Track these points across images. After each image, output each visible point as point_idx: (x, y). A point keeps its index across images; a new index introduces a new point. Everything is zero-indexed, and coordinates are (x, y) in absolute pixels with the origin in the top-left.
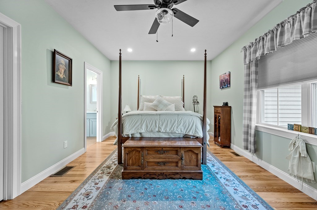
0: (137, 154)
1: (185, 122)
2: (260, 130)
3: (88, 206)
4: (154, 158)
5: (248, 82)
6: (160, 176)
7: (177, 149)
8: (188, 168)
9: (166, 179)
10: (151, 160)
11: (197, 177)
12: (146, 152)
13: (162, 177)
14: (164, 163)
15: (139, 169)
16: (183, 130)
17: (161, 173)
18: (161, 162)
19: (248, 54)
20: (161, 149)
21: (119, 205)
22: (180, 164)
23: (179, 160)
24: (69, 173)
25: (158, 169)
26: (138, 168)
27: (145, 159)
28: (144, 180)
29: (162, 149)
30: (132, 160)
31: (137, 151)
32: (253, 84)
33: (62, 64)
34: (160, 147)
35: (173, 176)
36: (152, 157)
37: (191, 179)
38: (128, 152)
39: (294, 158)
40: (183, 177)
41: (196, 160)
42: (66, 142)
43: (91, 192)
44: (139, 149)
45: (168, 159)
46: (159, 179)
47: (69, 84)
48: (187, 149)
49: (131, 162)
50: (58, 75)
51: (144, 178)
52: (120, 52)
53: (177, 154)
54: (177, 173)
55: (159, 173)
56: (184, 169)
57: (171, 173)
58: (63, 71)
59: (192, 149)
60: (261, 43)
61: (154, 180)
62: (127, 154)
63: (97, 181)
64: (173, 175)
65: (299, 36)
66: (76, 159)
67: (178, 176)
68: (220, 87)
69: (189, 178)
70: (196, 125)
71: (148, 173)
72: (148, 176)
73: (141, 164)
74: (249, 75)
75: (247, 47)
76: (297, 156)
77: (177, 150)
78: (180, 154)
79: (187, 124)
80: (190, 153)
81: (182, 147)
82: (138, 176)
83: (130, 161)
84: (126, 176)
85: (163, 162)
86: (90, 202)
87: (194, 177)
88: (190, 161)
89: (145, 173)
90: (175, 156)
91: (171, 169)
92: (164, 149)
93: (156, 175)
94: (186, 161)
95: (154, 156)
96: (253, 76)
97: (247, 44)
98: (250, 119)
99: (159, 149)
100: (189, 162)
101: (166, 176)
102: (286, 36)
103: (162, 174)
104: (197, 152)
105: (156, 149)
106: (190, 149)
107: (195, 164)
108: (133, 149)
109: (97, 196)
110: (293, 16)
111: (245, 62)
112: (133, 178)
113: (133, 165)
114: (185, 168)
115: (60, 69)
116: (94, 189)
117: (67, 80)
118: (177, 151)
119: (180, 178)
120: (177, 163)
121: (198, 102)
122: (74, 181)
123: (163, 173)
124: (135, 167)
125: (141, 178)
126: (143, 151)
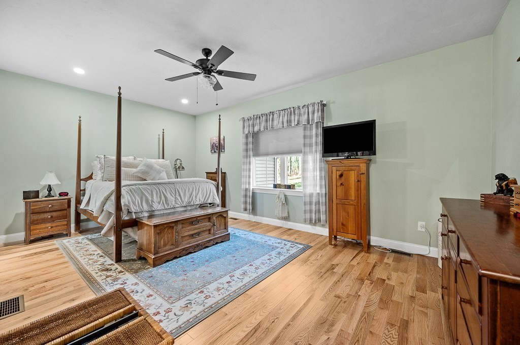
0: (170, 231)
2: (255, 191)
4: (189, 230)
5: (247, 150)
6: (196, 249)
7: (209, 216)
8: (219, 232)
9: (201, 249)
10: (186, 234)
11: (226, 239)
12: (180, 226)
14: (198, 234)
15: (173, 249)
16: (201, 199)
18: (195, 234)
19: (246, 125)
20: (195, 219)
22: (212, 231)
23: (212, 227)
25: (194, 242)
26: (172, 247)
27: (180, 235)
30: (164, 240)
31: (170, 227)
32: (251, 153)
34: (194, 217)
35: (208, 244)
36: (187, 230)
37: (222, 242)
38: (159, 232)
39: (280, 206)
40: (216, 243)
41: (224, 223)
44: (173, 225)
45: (202, 229)
46: (195, 252)
48: (218, 214)
51: (180, 257)
52: (120, 91)
53: (210, 221)
54: (211, 241)
55: (195, 246)
56: (216, 234)
57: (205, 242)
59: (222, 214)
60: (258, 120)
61: (190, 256)
65: (282, 125)
67: (212, 243)
68: (211, 150)
71: (183, 249)
72: (184, 252)
73: (175, 241)
74: (247, 144)
75: (246, 119)
76: (281, 204)
78: (212, 220)
80: (220, 218)
81: (214, 213)
82: (173, 256)
83: (161, 243)
84: (157, 262)
85: (196, 233)
87: (224, 240)
88: (220, 226)
89: (181, 251)
90: (208, 224)
91: (205, 238)
92: (198, 218)
93: (192, 249)
94: (217, 227)
95: (188, 228)
96: (250, 146)
97: (246, 117)
98: (249, 183)
102: (275, 122)
103: (198, 245)
104: (225, 216)
105: (191, 220)
106: (220, 214)
107: (224, 227)
108: (165, 226)
110: (279, 111)
111: (244, 132)
112: (167, 261)
113: (165, 245)
118: (210, 218)
119: (213, 245)
120: (210, 230)
121: (183, 168)
124: (167, 247)
125: (176, 258)
126: (176, 225)
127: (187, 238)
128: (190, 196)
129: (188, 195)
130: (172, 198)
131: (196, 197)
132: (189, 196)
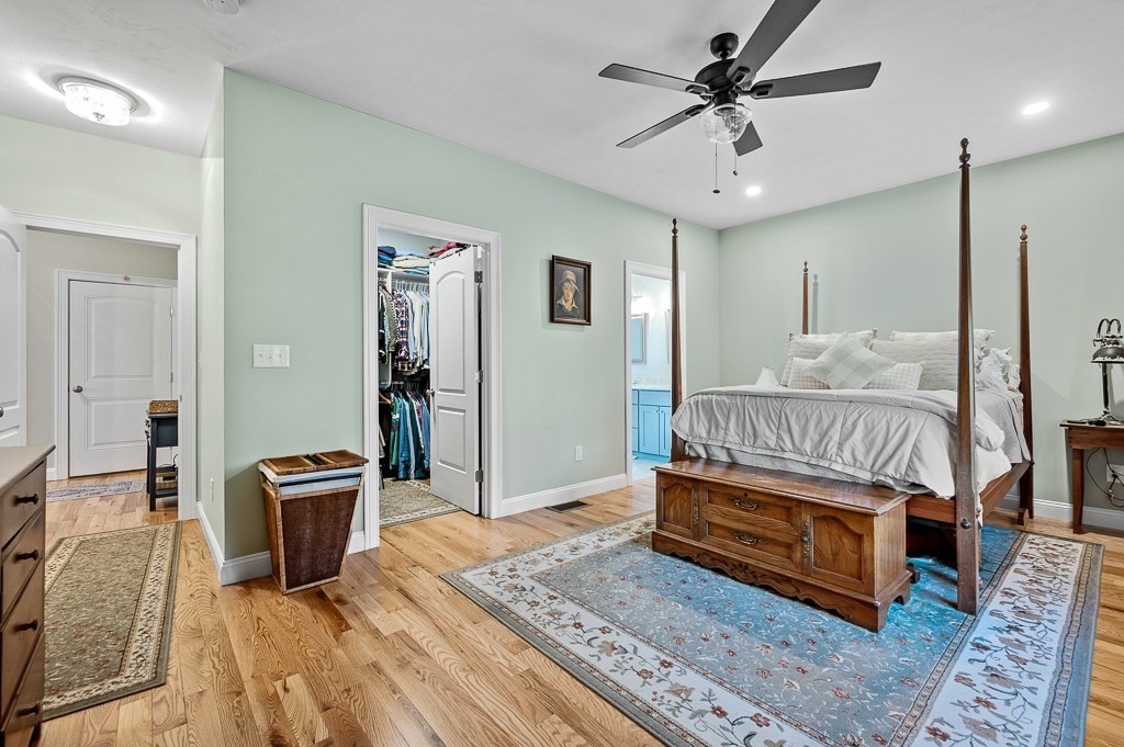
0: (685, 497)
1: (873, 428)
3: (565, 561)
4: (724, 515)
6: (737, 572)
7: (788, 504)
8: (824, 574)
9: (753, 584)
10: (718, 520)
12: (703, 495)
13: (742, 575)
14: (753, 539)
15: (689, 537)
17: (741, 564)
18: (743, 532)
21: (608, 580)
22: (798, 555)
23: (795, 540)
24: (575, 511)
25: (734, 550)
26: (686, 531)
27: (704, 515)
28: (698, 568)
29: (746, 495)
30: (675, 508)
31: (685, 488)
33: (568, 280)
34: (738, 487)
35: (775, 582)
36: (719, 513)
37: (833, 612)
38: (665, 486)
40: (805, 597)
41: (856, 556)
42: (579, 448)
43: (582, 547)
44: (689, 485)
45: (760, 530)
46: (733, 578)
47: (584, 321)
48: (822, 513)
49: (672, 514)
50: (561, 306)
51: (698, 564)
53: (789, 520)
54: (788, 580)
55: (736, 563)
56: (812, 574)
57: (767, 573)
58: (571, 295)
61: (721, 577)
62: (665, 490)
63: (606, 537)
64: (774, 579)
66: (603, 494)
67: (790, 589)
69: (826, 607)
70: (915, 445)
71: (707, 552)
72: (708, 560)
73: (694, 524)
77: (789, 506)
78: (799, 521)
79: (877, 436)
80: (835, 530)
81: (806, 502)
82: (686, 553)
83: (669, 511)
84: (659, 544)
86: (572, 558)
87: (845, 611)
88: (835, 555)
89: (701, 552)
90: (782, 524)
91: (772, 560)
92: (750, 496)
93: (726, 564)
94: (819, 551)
95: (724, 509)
99: (737, 493)
100: (831, 557)
101: (755, 577)
103: (743, 567)
104: (858, 530)
105: (729, 491)
106: (832, 514)
107: (854, 568)
108: (675, 480)
109: (588, 556)
112: (674, 555)
113: (677, 522)
114: (816, 573)
115: (565, 292)
116: (592, 545)
117: (581, 312)
118: (789, 509)
119: (796, 599)
120: (789, 547)
122: (572, 525)
123: (747, 564)
124: (679, 528)
125: (687, 559)
126: (697, 490)
127: (721, 532)
128: (821, 441)
129: (813, 434)
130: (768, 433)
131: (840, 446)
132: (817, 437)
